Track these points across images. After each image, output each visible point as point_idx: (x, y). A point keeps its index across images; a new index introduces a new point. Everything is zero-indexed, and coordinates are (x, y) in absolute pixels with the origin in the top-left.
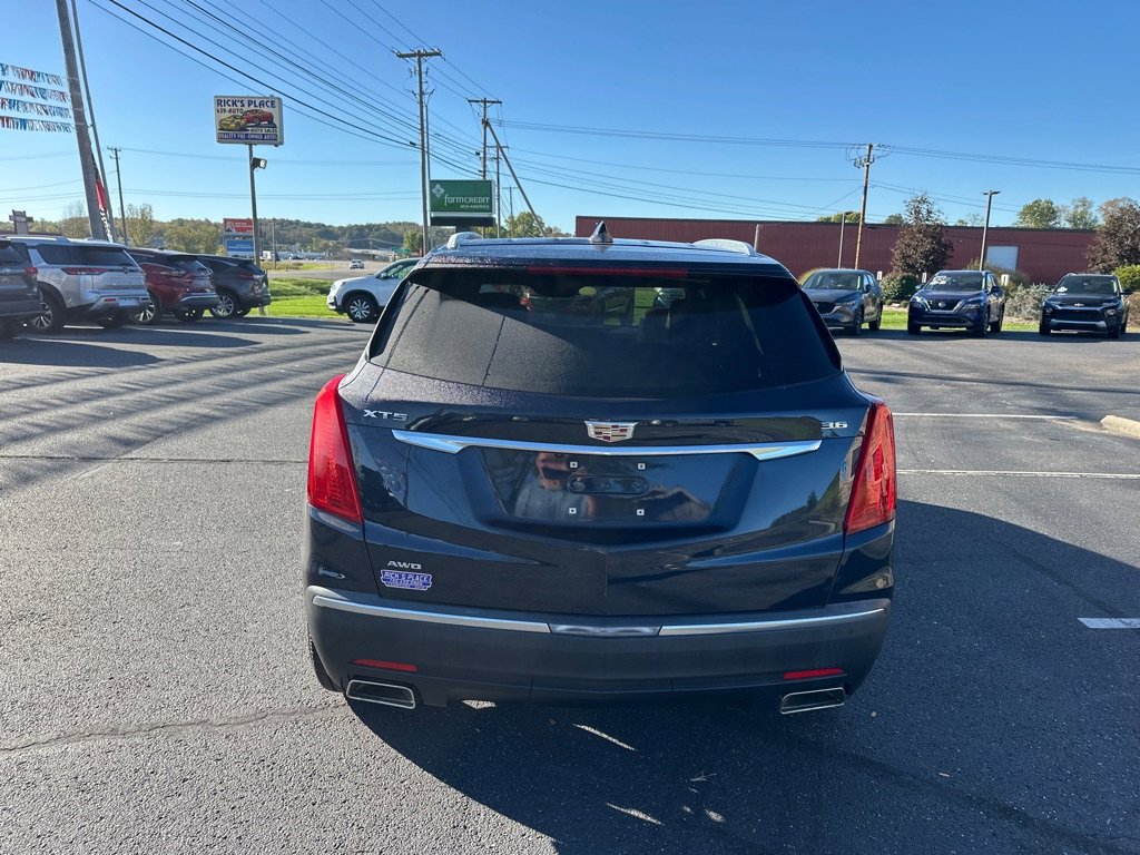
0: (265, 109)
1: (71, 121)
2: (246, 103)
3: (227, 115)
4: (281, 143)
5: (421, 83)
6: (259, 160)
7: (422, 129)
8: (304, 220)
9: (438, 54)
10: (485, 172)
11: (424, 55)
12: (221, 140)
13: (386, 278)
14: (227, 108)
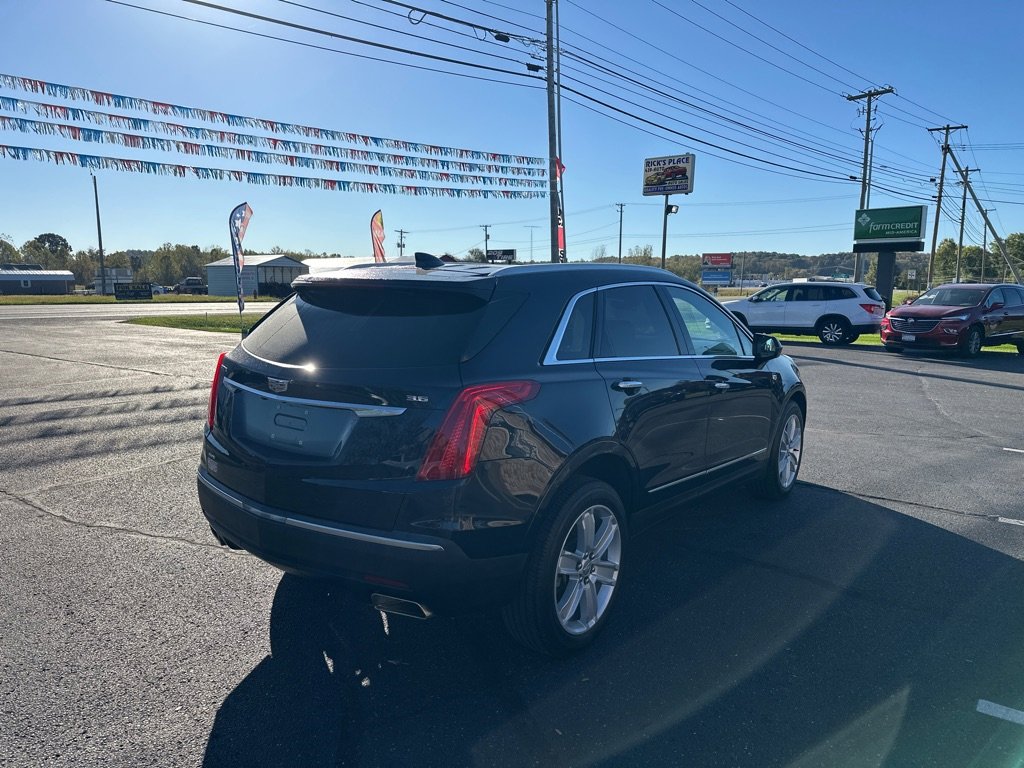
0: (681, 165)
1: (547, 189)
2: (667, 162)
3: (653, 173)
4: (691, 192)
5: (869, 120)
6: (672, 207)
7: (865, 164)
8: (780, 251)
9: (891, 91)
10: (940, 197)
11: (873, 95)
12: (646, 193)
13: (756, 301)
14: (653, 167)
